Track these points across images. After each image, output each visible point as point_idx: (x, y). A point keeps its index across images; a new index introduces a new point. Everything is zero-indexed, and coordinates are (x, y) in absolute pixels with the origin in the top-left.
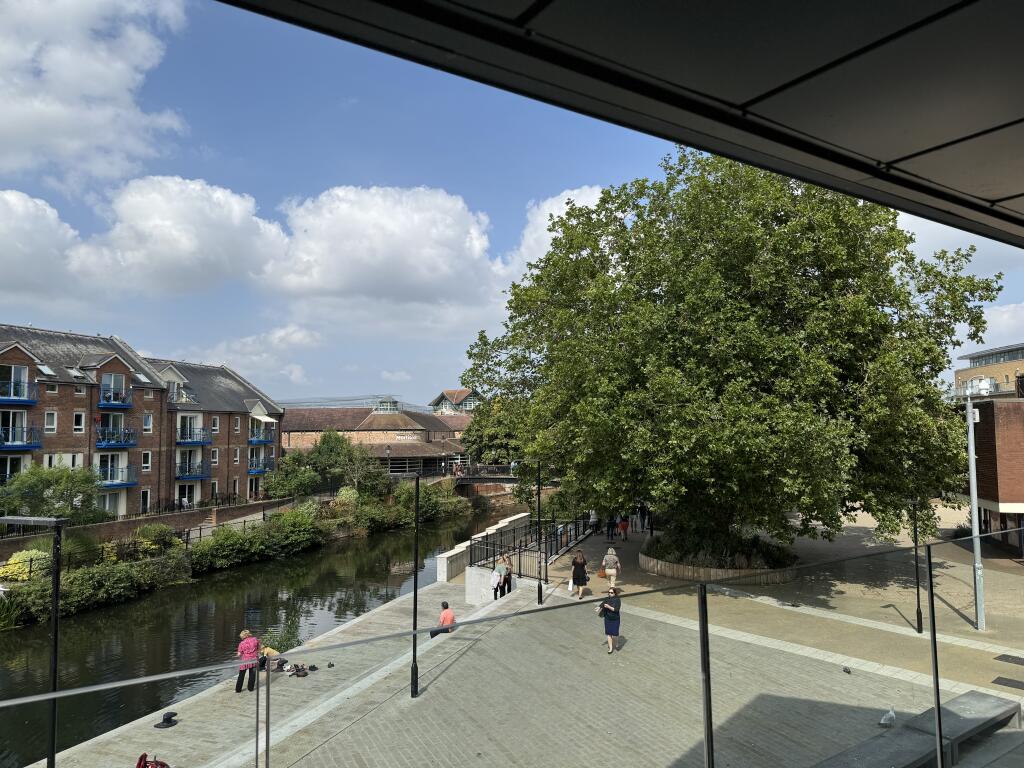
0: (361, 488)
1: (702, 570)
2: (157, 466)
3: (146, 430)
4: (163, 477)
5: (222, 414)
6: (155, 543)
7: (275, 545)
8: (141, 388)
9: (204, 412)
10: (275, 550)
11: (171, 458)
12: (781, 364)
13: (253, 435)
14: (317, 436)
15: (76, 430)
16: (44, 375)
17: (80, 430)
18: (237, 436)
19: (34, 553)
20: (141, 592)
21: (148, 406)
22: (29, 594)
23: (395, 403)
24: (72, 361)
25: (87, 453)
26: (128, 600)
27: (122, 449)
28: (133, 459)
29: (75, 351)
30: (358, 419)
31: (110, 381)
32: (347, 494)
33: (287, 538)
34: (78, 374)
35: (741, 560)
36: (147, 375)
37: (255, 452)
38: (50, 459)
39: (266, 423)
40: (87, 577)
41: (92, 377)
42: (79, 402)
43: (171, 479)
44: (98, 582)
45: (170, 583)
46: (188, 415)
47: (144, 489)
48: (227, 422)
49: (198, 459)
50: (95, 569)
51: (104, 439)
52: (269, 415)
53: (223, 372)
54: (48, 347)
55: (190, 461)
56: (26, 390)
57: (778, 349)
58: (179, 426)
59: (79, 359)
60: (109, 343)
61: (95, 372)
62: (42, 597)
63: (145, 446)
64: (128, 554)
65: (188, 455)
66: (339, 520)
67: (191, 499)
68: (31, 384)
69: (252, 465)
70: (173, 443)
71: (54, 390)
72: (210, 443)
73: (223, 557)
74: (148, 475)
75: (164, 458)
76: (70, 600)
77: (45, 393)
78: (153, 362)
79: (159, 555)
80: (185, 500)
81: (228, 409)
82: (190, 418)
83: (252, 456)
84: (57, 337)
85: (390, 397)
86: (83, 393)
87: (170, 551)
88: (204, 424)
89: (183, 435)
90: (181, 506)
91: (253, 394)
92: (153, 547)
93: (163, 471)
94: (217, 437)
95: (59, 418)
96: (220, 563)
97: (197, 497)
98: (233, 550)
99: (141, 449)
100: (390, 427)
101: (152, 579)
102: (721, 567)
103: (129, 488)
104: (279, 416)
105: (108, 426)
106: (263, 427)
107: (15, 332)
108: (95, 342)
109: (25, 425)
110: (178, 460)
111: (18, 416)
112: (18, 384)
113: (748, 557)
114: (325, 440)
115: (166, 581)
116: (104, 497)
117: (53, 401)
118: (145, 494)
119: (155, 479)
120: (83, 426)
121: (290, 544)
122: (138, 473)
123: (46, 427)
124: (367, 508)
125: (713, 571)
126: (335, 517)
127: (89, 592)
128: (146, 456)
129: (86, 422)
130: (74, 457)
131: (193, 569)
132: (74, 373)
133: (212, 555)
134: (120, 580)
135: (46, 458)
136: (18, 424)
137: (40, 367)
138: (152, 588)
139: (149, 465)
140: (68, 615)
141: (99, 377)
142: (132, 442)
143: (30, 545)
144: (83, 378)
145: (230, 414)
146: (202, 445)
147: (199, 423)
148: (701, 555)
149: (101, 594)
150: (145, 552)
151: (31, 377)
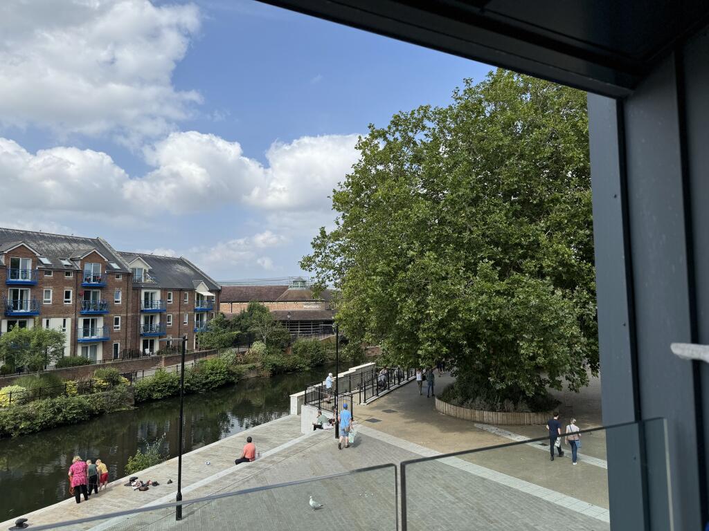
0: (269, 342)
1: (477, 412)
2: (125, 327)
3: (116, 302)
4: (129, 334)
5: (174, 290)
6: (105, 381)
7: (198, 383)
8: (113, 272)
9: (162, 289)
10: (199, 387)
11: (137, 321)
12: (529, 247)
13: (198, 305)
14: (245, 306)
15: (66, 302)
16: (43, 264)
17: (69, 302)
18: (186, 306)
19: (15, 388)
20: (93, 416)
21: (119, 285)
22: (5, 417)
23: (304, 282)
24: (65, 254)
25: (74, 317)
26: (80, 422)
27: (100, 315)
28: (107, 322)
29: (70, 248)
30: (277, 293)
31: (90, 268)
32: (258, 347)
33: (207, 378)
34: (69, 264)
35: (510, 405)
36: (119, 264)
37: (200, 317)
38: (48, 322)
39: (208, 297)
40: (49, 405)
41: (78, 265)
42: (68, 283)
43: (137, 336)
44: (58, 409)
45: (116, 410)
46: (150, 291)
47: (115, 342)
48: (178, 295)
49: (157, 321)
50: (58, 400)
51: (85, 308)
52: (210, 291)
53: (182, 262)
54: (50, 245)
55: (151, 323)
56: (30, 275)
57: (525, 236)
58: (143, 298)
59: (71, 253)
60: (96, 243)
61: (80, 262)
62: (15, 419)
63: (116, 313)
64: (85, 389)
65: (149, 320)
66: (250, 365)
67: (152, 349)
68: (33, 270)
69: (197, 326)
70: (139, 311)
71: (50, 274)
72: (165, 311)
73: (159, 391)
74: (118, 333)
75: (130, 321)
76: (36, 421)
77: (43, 276)
78: (123, 254)
79: (109, 390)
80: (147, 351)
81: (180, 287)
82: (152, 293)
83: (197, 319)
84: (59, 238)
85: (300, 278)
86: (71, 277)
87: (117, 387)
88: (162, 298)
89: (146, 304)
90: (144, 353)
91: (201, 277)
92: (105, 384)
93: (129, 330)
94: (171, 307)
95: (53, 294)
96: (155, 395)
97: (157, 348)
98: (165, 386)
99: (112, 315)
100: (300, 299)
101: (101, 406)
102: (493, 410)
103: (104, 342)
104: (218, 292)
105: (89, 299)
106: (206, 299)
107: (29, 235)
108: (85, 241)
109: (29, 299)
110: (142, 322)
111: (25, 292)
112: (25, 272)
113: (515, 403)
114: (250, 309)
115: (113, 408)
116: (87, 347)
117: (50, 282)
118: (116, 346)
119: (123, 335)
120: (71, 299)
121: (210, 382)
122: (111, 332)
123: (44, 299)
124: (271, 357)
125: (486, 413)
126: (247, 363)
127: (49, 416)
128: (117, 319)
129: (73, 297)
130: (65, 320)
131: (136, 400)
132: (65, 262)
133: (150, 390)
134: (74, 408)
135: (44, 321)
136: (24, 298)
137: (41, 259)
138: (101, 413)
139: (119, 326)
140: (34, 432)
141: (82, 266)
142: (105, 310)
143: (15, 382)
144: (71, 266)
145: (181, 290)
146: (160, 312)
147: (158, 296)
148: (477, 400)
149: (59, 418)
150: (99, 387)
151: (34, 265)
